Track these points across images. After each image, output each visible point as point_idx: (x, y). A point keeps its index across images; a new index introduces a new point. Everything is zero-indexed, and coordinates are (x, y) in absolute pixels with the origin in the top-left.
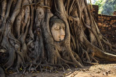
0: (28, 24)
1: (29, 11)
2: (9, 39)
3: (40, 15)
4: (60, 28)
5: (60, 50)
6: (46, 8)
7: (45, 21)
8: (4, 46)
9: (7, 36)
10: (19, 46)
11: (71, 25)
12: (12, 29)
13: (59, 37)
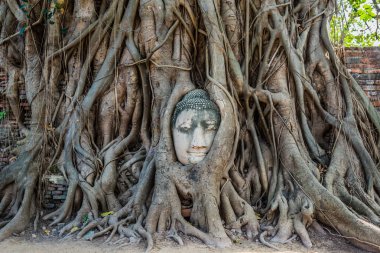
1: (133, 81)
3: (156, 89)
4: (194, 126)
5: (186, 191)
8: (62, 169)
10: (91, 171)
11: (265, 117)
12: (86, 128)
13: (188, 152)
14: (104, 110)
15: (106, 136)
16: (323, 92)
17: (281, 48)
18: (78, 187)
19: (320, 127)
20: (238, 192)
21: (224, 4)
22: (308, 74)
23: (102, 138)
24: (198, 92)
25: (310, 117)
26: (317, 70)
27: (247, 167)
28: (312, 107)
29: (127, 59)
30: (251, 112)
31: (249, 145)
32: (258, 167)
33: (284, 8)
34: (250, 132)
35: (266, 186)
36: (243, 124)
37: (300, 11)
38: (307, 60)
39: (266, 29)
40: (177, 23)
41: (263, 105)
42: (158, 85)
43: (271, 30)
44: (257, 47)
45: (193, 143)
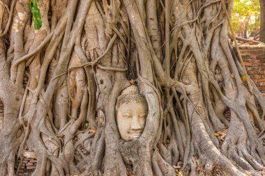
5: (128, 159)
6: (115, 72)
10: (56, 148)
11: (181, 102)
12: (47, 115)
13: (129, 133)
14: (61, 101)
15: (63, 120)
16: (222, 82)
17: (191, 52)
18: (48, 160)
19: (220, 107)
20: (163, 158)
22: (211, 69)
23: (59, 121)
24: (133, 88)
25: (213, 100)
26: (218, 66)
27: (168, 138)
28: (215, 93)
29: (76, 62)
30: (170, 100)
31: (170, 123)
32: (176, 138)
33: (192, 23)
34: (169, 113)
37: (205, 22)
38: (210, 59)
39: (179, 39)
40: (115, 36)
41: (179, 94)
42: (102, 82)
43: (183, 39)
44: (174, 50)
45: (133, 127)
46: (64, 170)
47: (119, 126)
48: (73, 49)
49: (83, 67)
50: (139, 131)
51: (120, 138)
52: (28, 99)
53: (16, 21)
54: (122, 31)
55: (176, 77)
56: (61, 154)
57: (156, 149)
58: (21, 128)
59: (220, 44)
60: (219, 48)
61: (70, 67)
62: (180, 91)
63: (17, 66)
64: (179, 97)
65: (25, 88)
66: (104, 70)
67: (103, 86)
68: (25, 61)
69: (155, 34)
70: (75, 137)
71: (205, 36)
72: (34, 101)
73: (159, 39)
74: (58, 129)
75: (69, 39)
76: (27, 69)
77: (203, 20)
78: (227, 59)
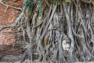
0: (52, 39)
1: (51, 33)
2: (40, 48)
3: (57, 35)
4: (67, 43)
5: (66, 56)
6: (61, 31)
7: (59, 39)
8: (37, 51)
9: (39, 46)
10: (44, 52)
11: (79, 40)
12: (42, 43)
13: (66, 48)
16: (90, 35)
17: (82, 26)
18: (42, 55)
19: (90, 42)
21: (71, 17)
22: (87, 31)
23: (45, 45)
25: (88, 40)
26: (89, 31)
28: (88, 38)
30: (76, 39)
31: (75, 46)
32: (78, 50)
33: (83, 18)
34: (76, 43)
35: (80, 55)
36: (74, 42)
37: (86, 18)
39: (79, 22)
40: (61, 21)
41: (78, 38)
42: (57, 34)
43: (80, 23)
44: (77, 26)
45: (67, 47)
46: (46, 58)
47: (63, 46)
48: (49, 25)
49: (52, 30)
50: (69, 48)
51: (63, 50)
52: (36, 38)
53: (34, 16)
54: (63, 20)
55: (78, 33)
56: (46, 54)
57: (73, 53)
58: (34, 46)
59: (90, 24)
60: (90, 26)
61: (48, 29)
62: (79, 37)
63: (34, 29)
64: (78, 39)
65: (35, 35)
66: (58, 31)
67: (58, 35)
68: (36, 27)
69: (72, 21)
70: (49, 49)
71: (86, 22)
72: (38, 39)
73: (73, 23)
74: (44, 47)
75: (48, 22)
76: (36, 30)
77: (85, 17)
78: (92, 29)
